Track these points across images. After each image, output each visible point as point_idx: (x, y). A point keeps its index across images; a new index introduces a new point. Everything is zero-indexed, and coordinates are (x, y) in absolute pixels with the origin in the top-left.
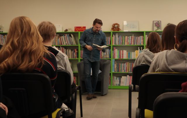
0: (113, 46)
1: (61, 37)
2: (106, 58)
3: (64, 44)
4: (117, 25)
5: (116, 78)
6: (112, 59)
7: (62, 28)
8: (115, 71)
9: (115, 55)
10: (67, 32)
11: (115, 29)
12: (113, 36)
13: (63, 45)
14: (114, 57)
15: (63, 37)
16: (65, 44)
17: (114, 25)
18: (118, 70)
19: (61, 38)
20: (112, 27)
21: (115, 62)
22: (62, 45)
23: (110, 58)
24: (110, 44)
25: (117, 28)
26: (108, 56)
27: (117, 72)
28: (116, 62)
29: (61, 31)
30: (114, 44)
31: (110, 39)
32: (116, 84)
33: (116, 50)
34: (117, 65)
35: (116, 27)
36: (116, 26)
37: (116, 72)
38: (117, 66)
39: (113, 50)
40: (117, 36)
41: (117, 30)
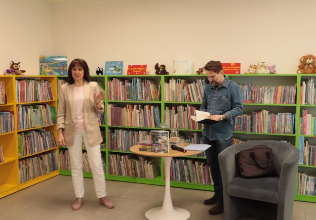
0: (301, 107)
1: (189, 85)
2: (284, 132)
3: (194, 100)
4: (312, 60)
5: (308, 178)
6: (298, 135)
7: (193, 65)
8: (305, 163)
9: (305, 126)
10: (201, 75)
11: (306, 67)
12: (301, 85)
13: (192, 101)
14: (303, 132)
15: (192, 85)
16: (196, 100)
17: (306, 58)
18: (311, 161)
19: (188, 87)
20: (299, 64)
21: (305, 142)
22: (190, 101)
23: (294, 133)
24: (296, 103)
25: (310, 66)
26: (289, 129)
27: (309, 165)
28: (307, 142)
29: (189, 74)
30: (304, 103)
31: (294, 90)
32: (306, 192)
33: (308, 115)
34: (310, 149)
35: (309, 64)
36: (308, 61)
37: (307, 165)
38: (310, 152)
39: (301, 116)
40: (311, 84)
41: (311, 71)
